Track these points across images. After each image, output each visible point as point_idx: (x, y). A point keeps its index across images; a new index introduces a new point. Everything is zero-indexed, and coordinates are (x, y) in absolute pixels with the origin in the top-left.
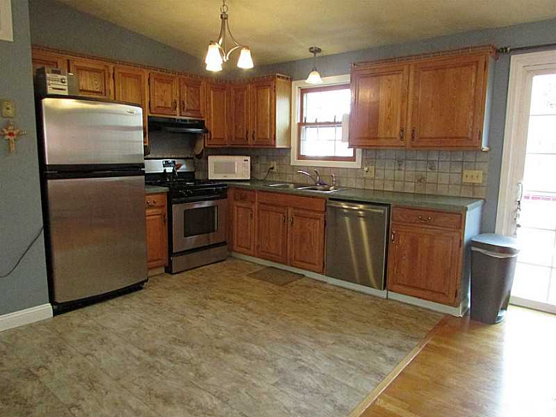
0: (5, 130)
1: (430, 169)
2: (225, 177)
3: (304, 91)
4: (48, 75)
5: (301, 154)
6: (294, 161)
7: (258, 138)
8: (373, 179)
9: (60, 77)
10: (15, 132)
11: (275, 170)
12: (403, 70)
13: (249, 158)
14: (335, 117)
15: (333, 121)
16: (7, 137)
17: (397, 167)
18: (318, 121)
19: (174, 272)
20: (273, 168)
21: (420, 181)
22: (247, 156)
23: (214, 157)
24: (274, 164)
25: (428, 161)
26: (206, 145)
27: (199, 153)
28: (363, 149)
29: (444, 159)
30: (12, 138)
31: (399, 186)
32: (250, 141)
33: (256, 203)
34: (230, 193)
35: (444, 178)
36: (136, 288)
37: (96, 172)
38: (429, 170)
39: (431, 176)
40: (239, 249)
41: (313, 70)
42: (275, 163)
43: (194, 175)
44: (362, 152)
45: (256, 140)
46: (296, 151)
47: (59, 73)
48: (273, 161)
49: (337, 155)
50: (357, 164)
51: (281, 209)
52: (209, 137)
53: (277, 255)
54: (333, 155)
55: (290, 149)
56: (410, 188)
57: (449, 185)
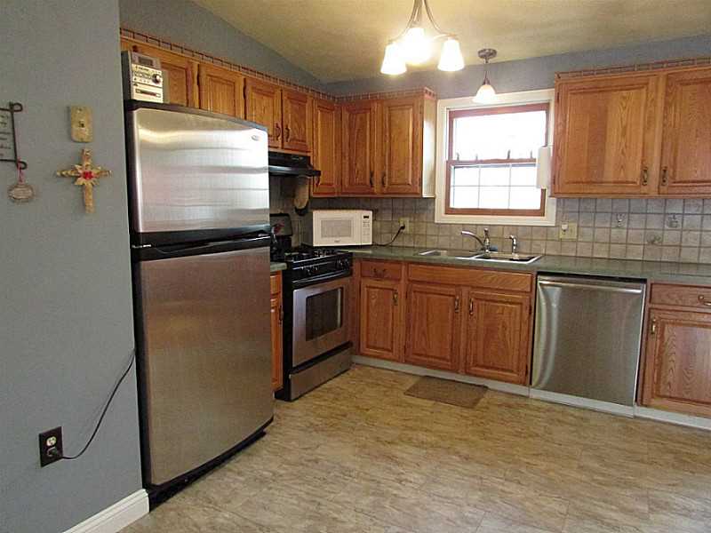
0: (78, 167)
1: (671, 225)
2: (337, 242)
3: (453, 115)
4: (134, 66)
5: (452, 206)
6: (440, 216)
7: (391, 184)
8: (576, 241)
9: (151, 71)
10: (94, 172)
11: (407, 230)
12: (647, 84)
13: (370, 213)
14: (509, 152)
15: (506, 158)
16: (81, 181)
17: (614, 224)
18: (479, 159)
19: (292, 398)
20: (403, 228)
21: (652, 242)
22: (367, 210)
23: (321, 212)
24: (405, 221)
25: (665, 214)
26: (312, 195)
27: (303, 207)
28: (559, 199)
29: (693, 210)
30: (88, 183)
31: (617, 251)
32: (377, 188)
33: (402, 282)
34: (356, 266)
35: (691, 239)
36: (260, 434)
37: (212, 244)
38: (667, 227)
39: (670, 236)
40: (372, 351)
41: (484, 83)
42: (407, 220)
43: (290, 241)
44: (558, 202)
45: (387, 185)
46: (443, 202)
47: (150, 64)
48: (403, 216)
49: (512, 207)
50: (549, 220)
51: (452, 290)
52: (316, 182)
53: (444, 359)
54: (506, 207)
55: (434, 198)
56: (636, 253)
57: (700, 247)
